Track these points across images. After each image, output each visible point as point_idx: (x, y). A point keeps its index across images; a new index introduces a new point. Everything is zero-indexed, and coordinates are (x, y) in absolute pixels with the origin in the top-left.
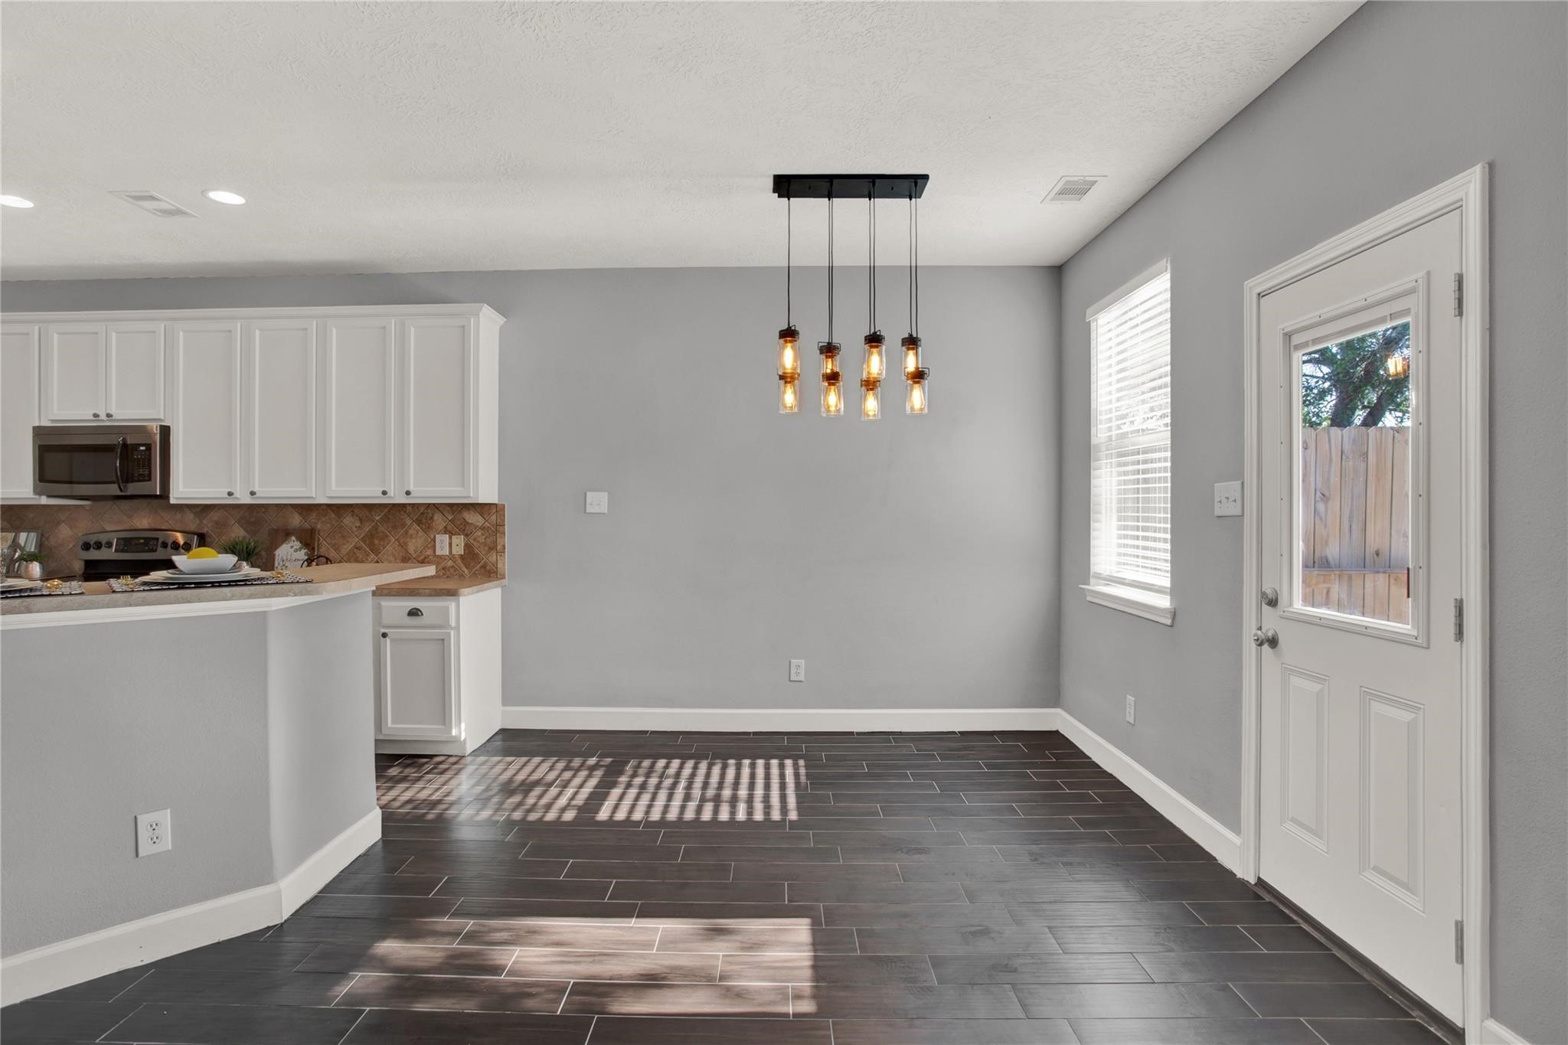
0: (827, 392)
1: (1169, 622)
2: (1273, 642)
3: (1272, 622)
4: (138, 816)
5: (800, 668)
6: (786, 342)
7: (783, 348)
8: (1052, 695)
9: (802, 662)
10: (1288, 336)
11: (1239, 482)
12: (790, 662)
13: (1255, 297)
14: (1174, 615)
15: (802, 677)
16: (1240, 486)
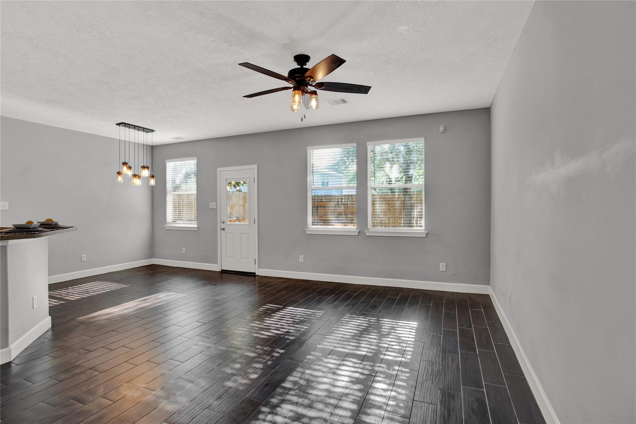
0: (133, 179)
1: (197, 230)
2: (224, 229)
3: (223, 226)
4: (34, 297)
5: (84, 257)
6: (124, 166)
7: (123, 167)
8: (152, 255)
9: (85, 255)
10: (226, 179)
11: (216, 203)
12: (81, 256)
13: (219, 172)
14: (198, 228)
15: (85, 260)
16: (216, 204)
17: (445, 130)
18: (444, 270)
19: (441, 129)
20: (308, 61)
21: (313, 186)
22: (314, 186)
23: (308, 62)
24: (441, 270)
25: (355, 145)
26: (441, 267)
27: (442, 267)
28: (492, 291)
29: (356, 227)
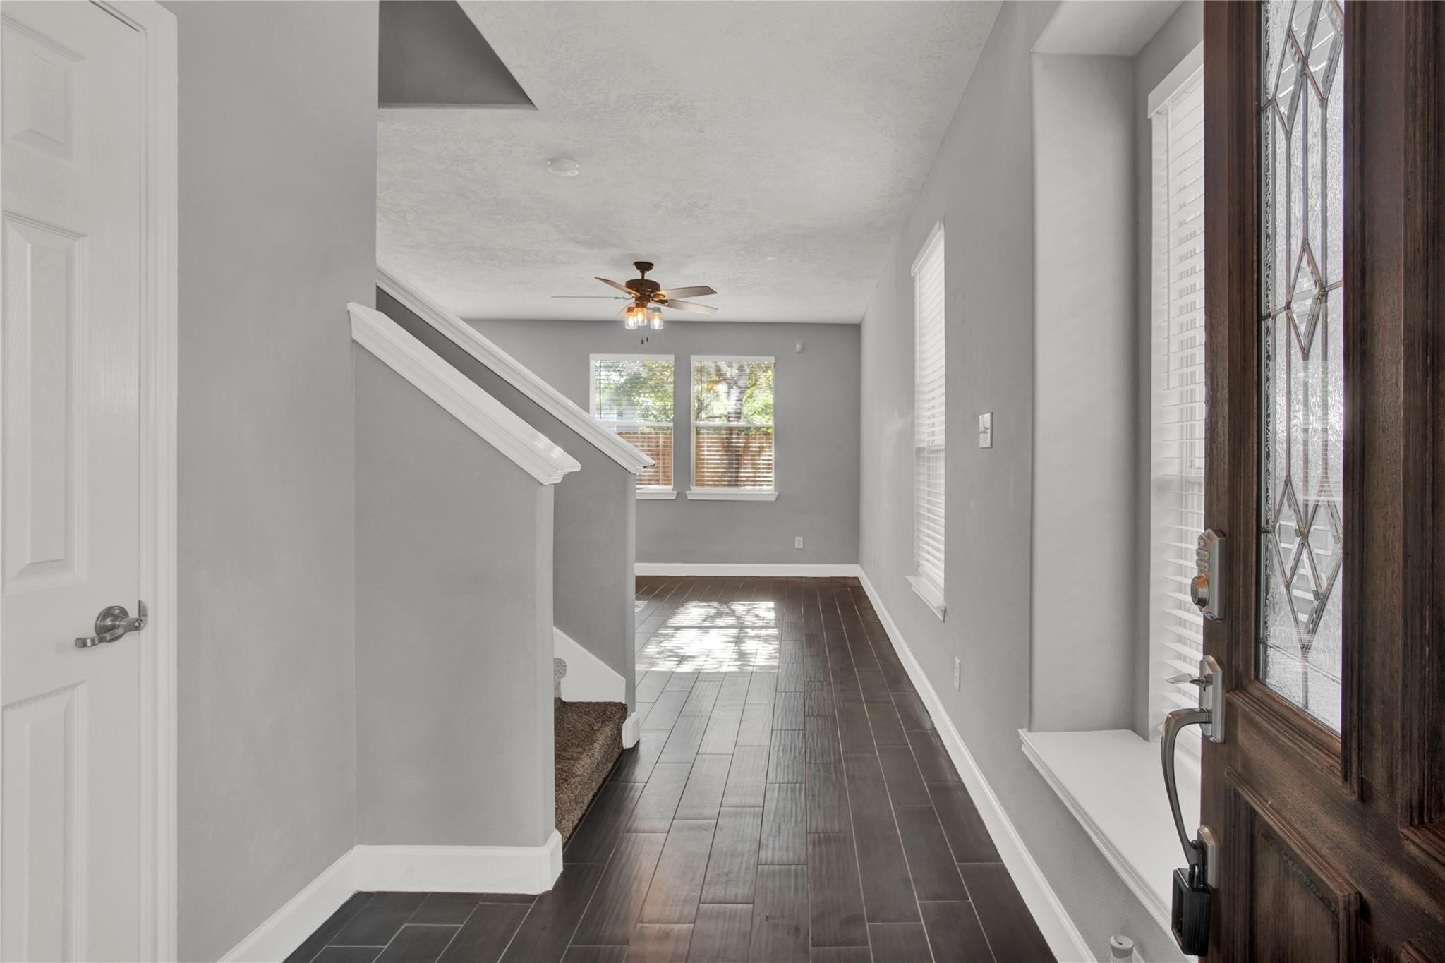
17: (803, 349)
18: (801, 547)
19: (798, 347)
20: (651, 269)
21: (599, 420)
22: (602, 420)
23: (648, 270)
24: (797, 547)
25: (671, 358)
26: (797, 543)
27: (799, 542)
28: (863, 573)
29: (671, 487)
